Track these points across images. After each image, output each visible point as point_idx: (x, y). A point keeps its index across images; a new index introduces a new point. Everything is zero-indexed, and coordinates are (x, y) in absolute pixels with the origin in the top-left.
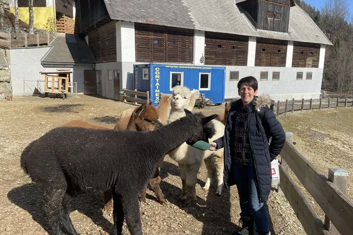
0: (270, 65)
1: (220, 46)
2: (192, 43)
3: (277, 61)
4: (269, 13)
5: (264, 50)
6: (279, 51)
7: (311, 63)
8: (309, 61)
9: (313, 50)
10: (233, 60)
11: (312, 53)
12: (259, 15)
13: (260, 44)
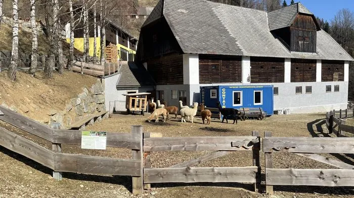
0: (303, 80)
1: (262, 67)
2: (240, 66)
3: (309, 77)
4: (300, 38)
5: (297, 68)
6: (310, 68)
7: (337, 77)
8: (336, 75)
9: (339, 66)
10: (273, 78)
11: (337, 69)
12: (292, 40)
13: (294, 64)
